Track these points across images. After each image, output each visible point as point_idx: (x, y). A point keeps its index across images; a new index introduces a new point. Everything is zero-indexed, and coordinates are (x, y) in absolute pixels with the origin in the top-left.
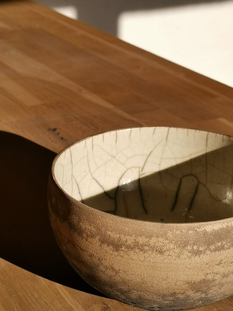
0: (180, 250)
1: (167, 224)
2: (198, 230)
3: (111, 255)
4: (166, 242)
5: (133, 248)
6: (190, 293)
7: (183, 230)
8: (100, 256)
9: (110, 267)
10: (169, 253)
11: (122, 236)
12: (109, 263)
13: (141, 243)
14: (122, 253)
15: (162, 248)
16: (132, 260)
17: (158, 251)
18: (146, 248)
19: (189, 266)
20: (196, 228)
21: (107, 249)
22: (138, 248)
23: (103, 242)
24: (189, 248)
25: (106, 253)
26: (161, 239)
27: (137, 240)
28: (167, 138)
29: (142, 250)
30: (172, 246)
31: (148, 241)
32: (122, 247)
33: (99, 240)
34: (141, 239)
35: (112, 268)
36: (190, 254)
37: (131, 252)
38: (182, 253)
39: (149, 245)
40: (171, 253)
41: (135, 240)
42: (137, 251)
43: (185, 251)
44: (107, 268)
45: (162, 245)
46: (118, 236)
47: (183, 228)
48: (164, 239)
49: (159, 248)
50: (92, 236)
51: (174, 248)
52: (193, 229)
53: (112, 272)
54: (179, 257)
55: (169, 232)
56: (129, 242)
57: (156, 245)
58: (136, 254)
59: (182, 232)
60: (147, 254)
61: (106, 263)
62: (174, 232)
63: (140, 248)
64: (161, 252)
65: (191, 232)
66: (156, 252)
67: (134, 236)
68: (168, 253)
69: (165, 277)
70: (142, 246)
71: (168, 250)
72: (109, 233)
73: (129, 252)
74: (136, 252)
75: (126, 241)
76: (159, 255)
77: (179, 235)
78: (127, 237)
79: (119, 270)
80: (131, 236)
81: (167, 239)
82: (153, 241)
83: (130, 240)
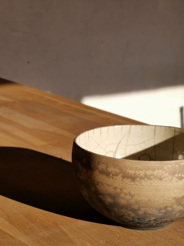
0: (172, 177)
1: (164, 161)
2: (181, 164)
3: (130, 185)
4: (164, 172)
5: (144, 178)
6: (175, 206)
7: (173, 165)
8: (122, 187)
9: (128, 193)
10: (166, 179)
11: (137, 172)
12: (128, 191)
13: (149, 174)
14: (136, 182)
15: (161, 176)
16: (143, 186)
17: (159, 178)
18: (152, 177)
19: (176, 187)
20: (179, 163)
21: (127, 181)
22: (147, 178)
23: (124, 177)
24: (176, 175)
25: (126, 184)
26: (160, 171)
27: (146, 173)
28: (129, 132)
29: (149, 179)
30: (167, 175)
31: (153, 173)
32: (137, 179)
33: (122, 176)
34: (149, 172)
35: (130, 194)
36: (177, 179)
37: (143, 181)
38: (172, 179)
39: (153, 175)
40: (167, 179)
41: (145, 173)
42: (146, 179)
43: (174, 177)
44: (126, 194)
45: (161, 174)
46: (134, 172)
47: (172, 163)
48: (162, 171)
49: (159, 177)
50: (116, 175)
51: (168, 176)
52: (178, 164)
53: (129, 197)
54: (171, 181)
55: (165, 166)
56: (141, 175)
57: (157, 175)
58: (145, 182)
59: (172, 166)
60: (152, 181)
61: (126, 191)
62: (168, 166)
63: (148, 178)
64: (161, 179)
65: (177, 165)
66: (158, 179)
67: (144, 170)
68: (164, 179)
69: (162, 195)
70: (149, 176)
71: (165, 178)
72: (128, 171)
73: (141, 181)
74: (146, 181)
75: (139, 174)
76: (159, 181)
77: (171, 167)
78: (140, 172)
79: (135, 194)
80: (142, 171)
81: (164, 170)
82: (156, 172)
83: (142, 173)
